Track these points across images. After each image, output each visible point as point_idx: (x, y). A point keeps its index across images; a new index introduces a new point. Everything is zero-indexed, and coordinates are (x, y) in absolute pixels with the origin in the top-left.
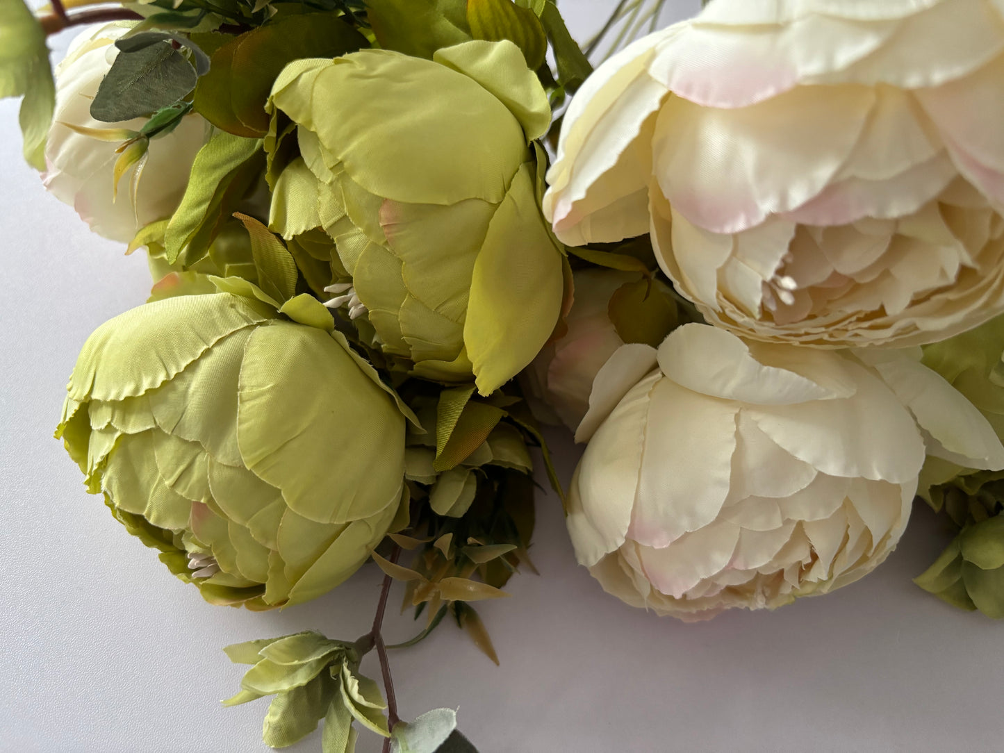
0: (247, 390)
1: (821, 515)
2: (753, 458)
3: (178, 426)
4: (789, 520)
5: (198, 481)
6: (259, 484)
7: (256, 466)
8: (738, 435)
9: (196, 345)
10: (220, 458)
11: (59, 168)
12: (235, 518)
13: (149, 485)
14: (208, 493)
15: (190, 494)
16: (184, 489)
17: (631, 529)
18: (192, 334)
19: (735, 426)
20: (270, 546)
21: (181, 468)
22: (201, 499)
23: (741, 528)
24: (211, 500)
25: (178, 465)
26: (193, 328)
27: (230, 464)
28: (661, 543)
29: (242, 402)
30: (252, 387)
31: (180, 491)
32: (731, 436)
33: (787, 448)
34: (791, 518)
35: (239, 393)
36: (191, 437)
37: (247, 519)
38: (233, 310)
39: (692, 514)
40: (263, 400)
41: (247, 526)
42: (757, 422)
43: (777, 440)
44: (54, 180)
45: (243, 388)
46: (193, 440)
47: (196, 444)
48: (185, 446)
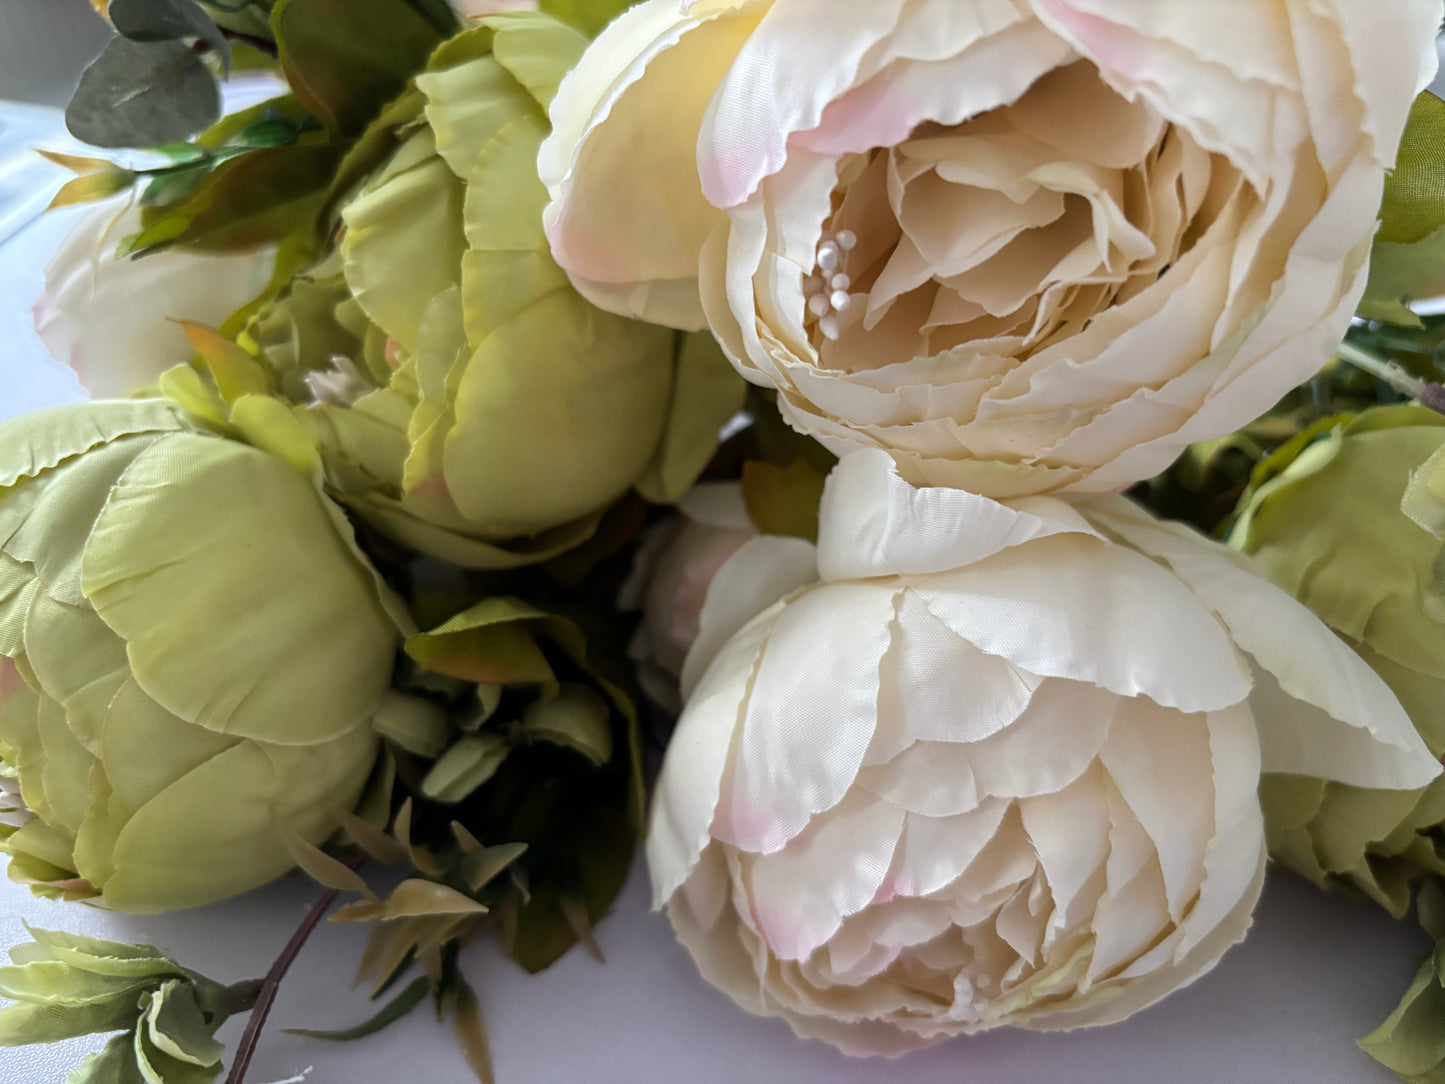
0: (129, 486)
1: (1048, 786)
2: (917, 663)
3: (13, 538)
4: (990, 797)
5: (13, 622)
6: (102, 633)
7: (100, 593)
8: (894, 627)
9: (88, 437)
10: (55, 591)
12: (47, 685)
14: (20, 644)
17: (723, 814)
18: (89, 425)
19: (893, 614)
20: (93, 747)
22: (8, 651)
23: (907, 811)
24: (22, 656)
26: (93, 419)
27: (65, 601)
28: (772, 843)
29: (114, 500)
30: (138, 484)
32: (883, 628)
33: (971, 637)
34: (995, 795)
35: (113, 488)
36: (22, 557)
37: (68, 692)
39: (820, 777)
40: (145, 499)
41: (64, 704)
42: (926, 603)
43: (955, 626)
45: (123, 483)
46: (26, 560)
47: (29, 566)
48: (15, 569)
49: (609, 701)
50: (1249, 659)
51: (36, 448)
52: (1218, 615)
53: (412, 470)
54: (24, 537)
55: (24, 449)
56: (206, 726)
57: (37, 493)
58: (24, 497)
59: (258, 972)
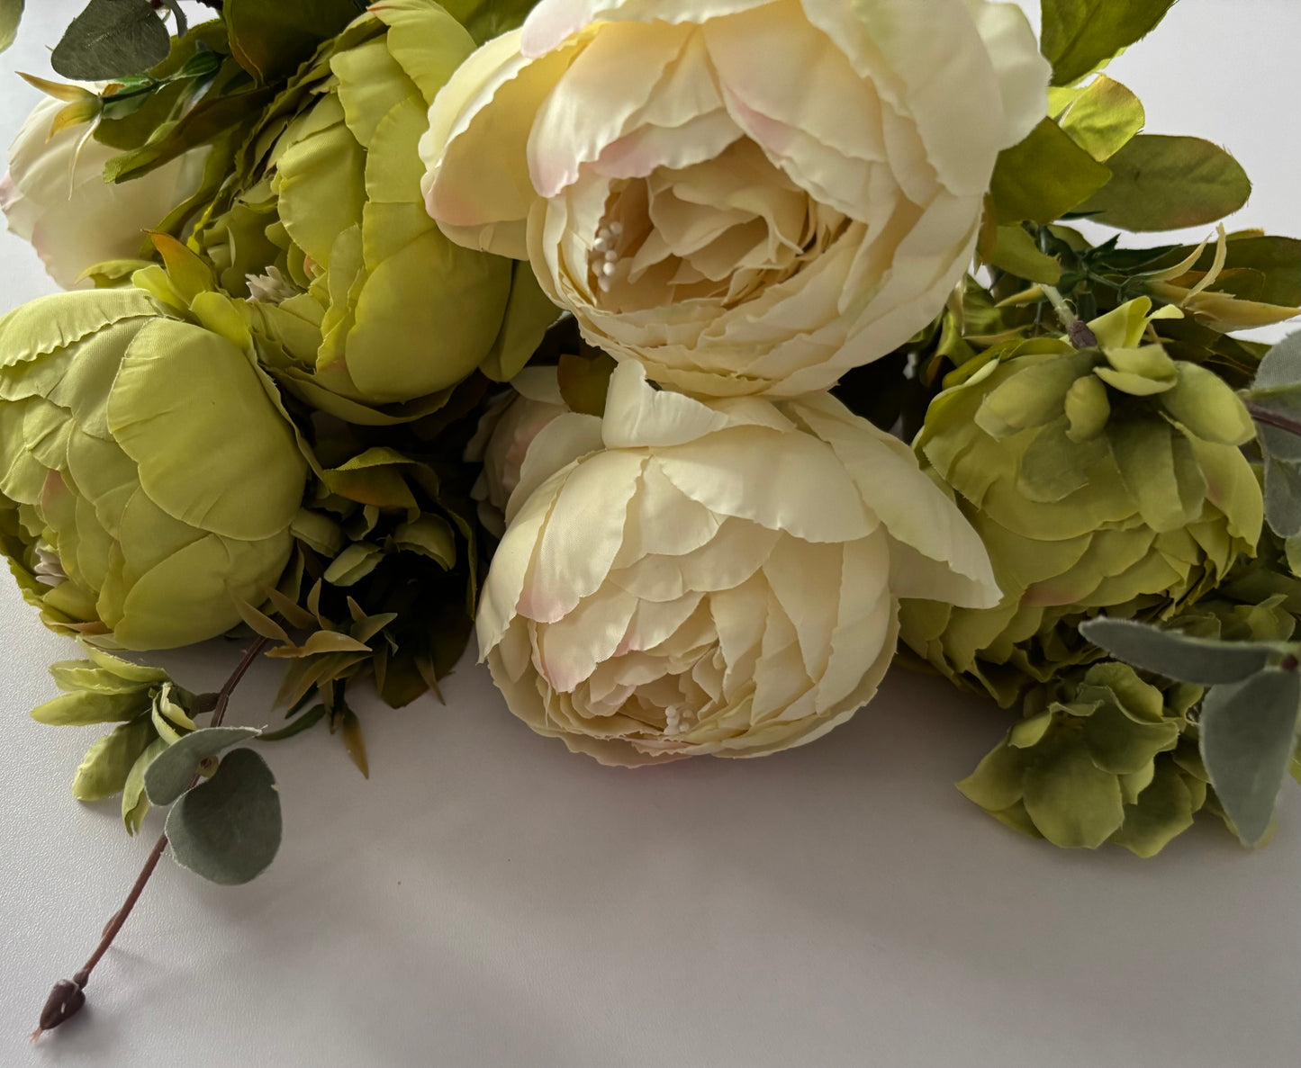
0: (132, 358)
1: (725, 585)
2: (651, 506)
3: (54, 390)
4: (691, 591)
5: (59, 447)
6: (121, 456)
7: (119, 431)
8: (640, 482)
9: (98, 320)
10: (86, 427)
11: (22, 191)
12: (84, 491)
13: (13, 455)
14: (64, 462)
15: (45, 460)
16: (43, 454)
17: (525, 596)
18: (96, 311)
19: (640, 472)
20: (113, 533)
21: (46, 431)
22: (56, 466)
23: (640, 599)
24: (66, 470)
25: (43, 428)
26: (99, 306)
27: (94, 434)
28: (555, 616)
29: (124, 367)
30: (139, 356)
31: (39, 456)
32: (632, 481)
33: (683, 489)
34: (694, 589)
35: (123, 359)
36: (63, 402)
37: (96, 496)
38: (146, 301)
39: (587, 575)
40: (145, 368)
41: (94, 503)
42: (661, 466)
43: (676, 482)
44: (14, 205)
45: (129, 355)
46: (65, 405)
47: (67, 410)
48: (55, 411)
49: (455, 527)
50: (869, 512)
51: (62, 327)
52: (855, 483)
53: (324, 354)
54: (62, 390)
55: (54, 326)
56: (188, 523)
57: (69, 359)
58: (59, 361)
59: (215, 688)
